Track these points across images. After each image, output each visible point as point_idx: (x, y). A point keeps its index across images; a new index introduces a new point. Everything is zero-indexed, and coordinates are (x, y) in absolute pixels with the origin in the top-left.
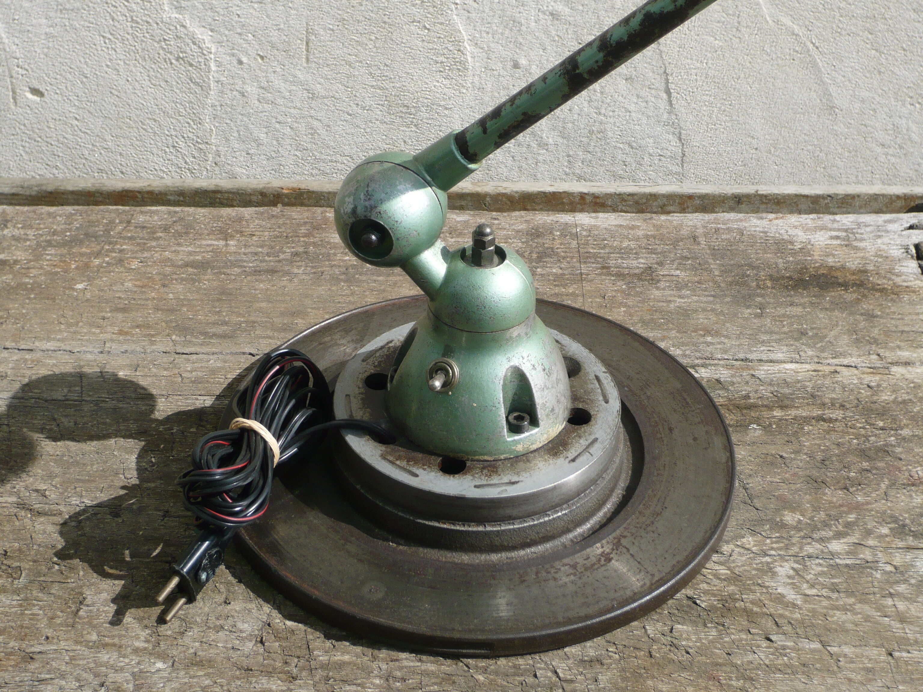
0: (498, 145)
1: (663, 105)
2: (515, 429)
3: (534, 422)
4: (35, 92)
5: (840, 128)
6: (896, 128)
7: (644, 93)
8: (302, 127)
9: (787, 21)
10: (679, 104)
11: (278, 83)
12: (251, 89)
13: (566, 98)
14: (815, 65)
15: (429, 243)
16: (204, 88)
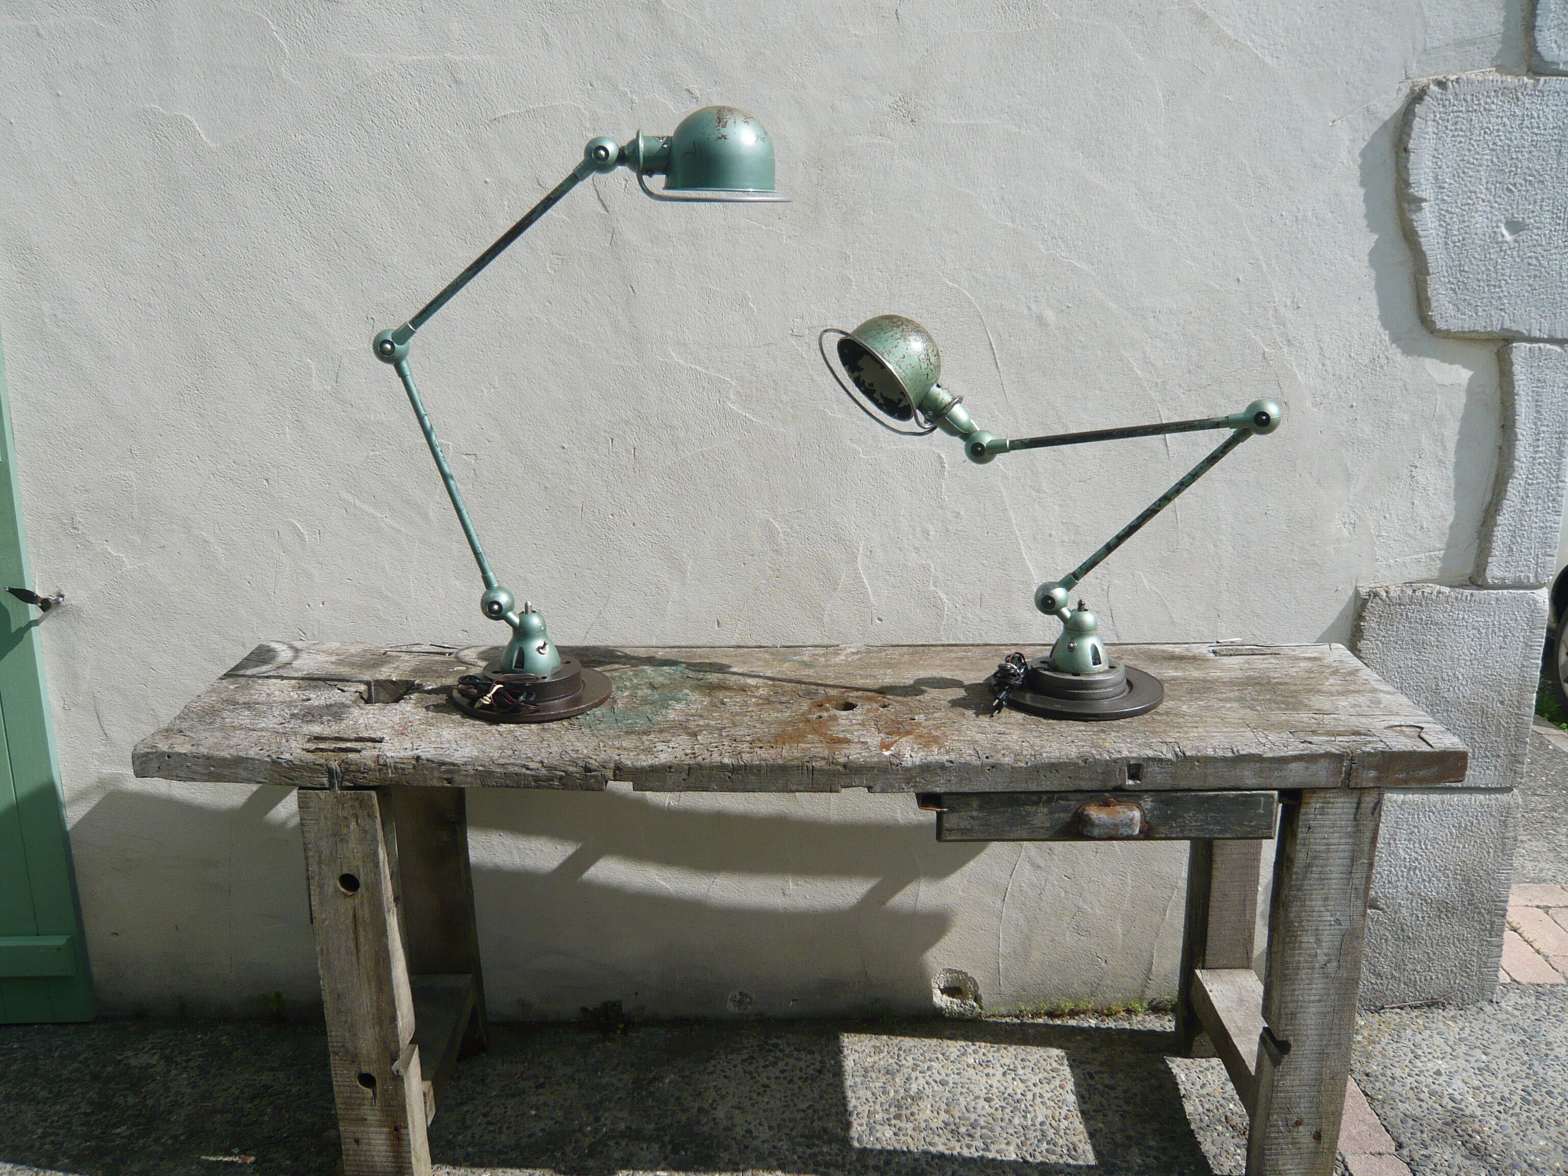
0: (1085, 574)
1: (1110, 622)
2: (1095, 664)
3: (1100, 663)
4: (880, 619)
5: (1177, 631)
6: (1198, 631)
7: (1103, 617)
8: (977, 633)
9: (1154, 588)
10: (1117, 622)
11: (969, 615)
12: (959, 618)
13: (1106, 555)
14: (1166, 606)
15: (1065, 606)
16: (941, 617)
